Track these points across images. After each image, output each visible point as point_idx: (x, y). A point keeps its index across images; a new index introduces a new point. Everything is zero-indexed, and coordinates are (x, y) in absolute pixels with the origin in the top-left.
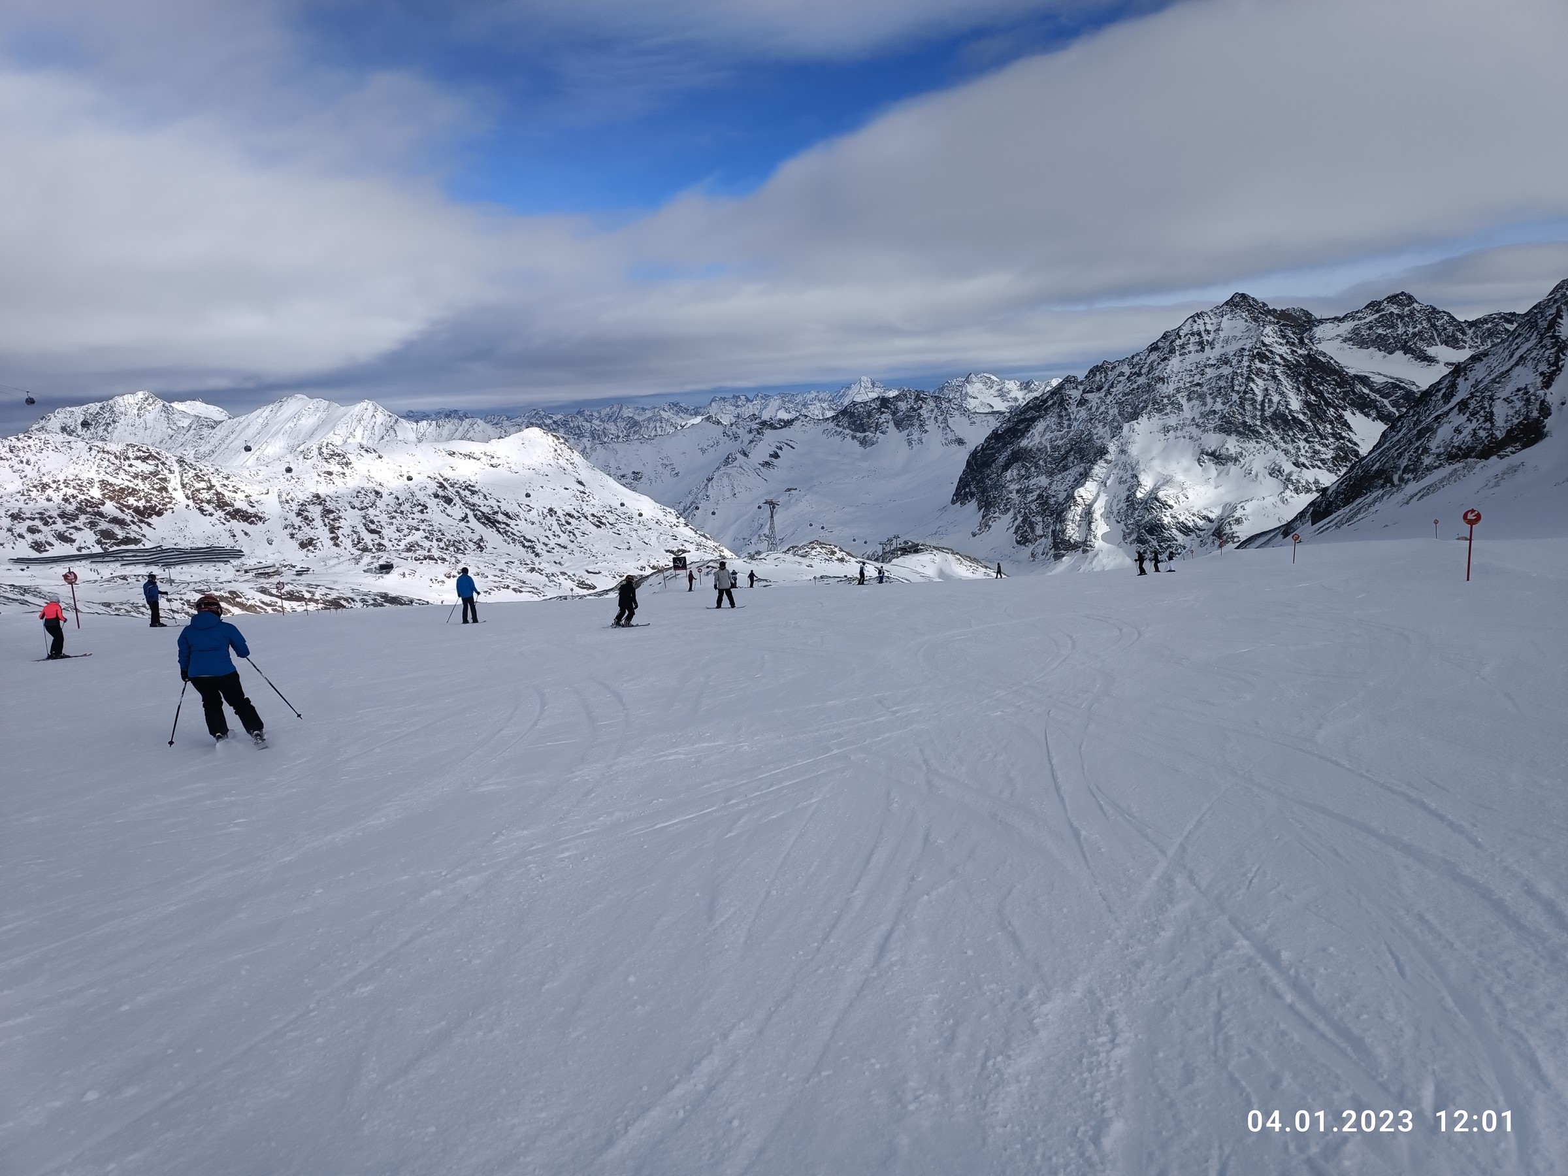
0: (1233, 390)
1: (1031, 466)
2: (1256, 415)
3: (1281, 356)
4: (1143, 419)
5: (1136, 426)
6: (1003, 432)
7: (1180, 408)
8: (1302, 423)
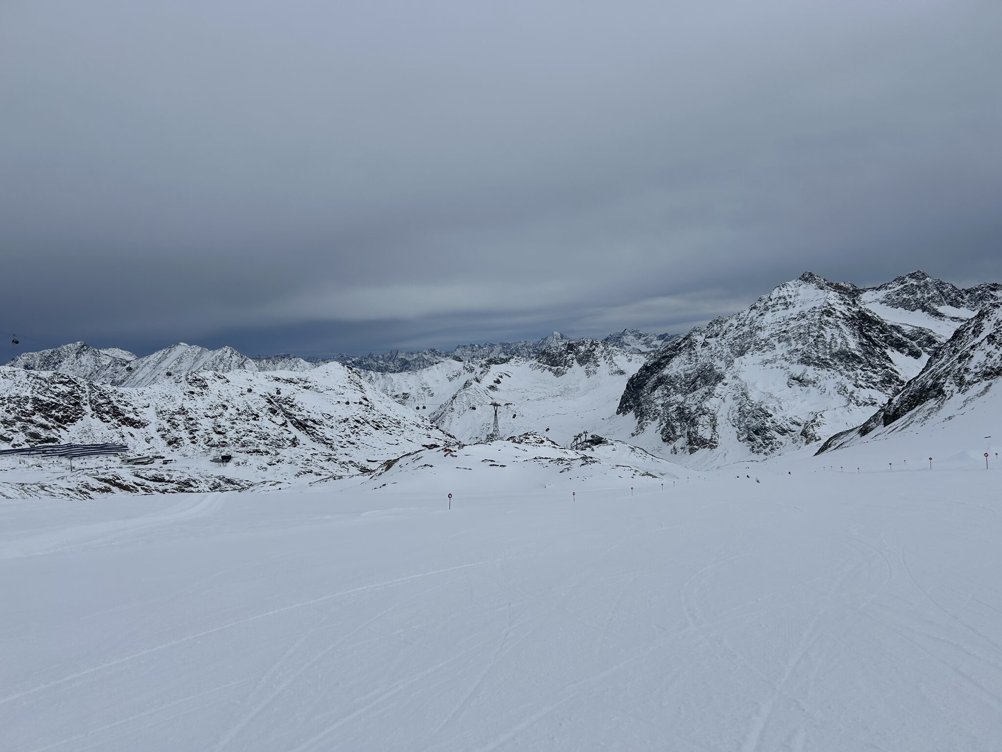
0: (809, 335)
1: (671, 388)
2: (826, 352)
3: (841, 312)
4: (748, 355)
5: (744, 360)
6: (651, 365)
7: (774, 348)
8: (857, 357)
